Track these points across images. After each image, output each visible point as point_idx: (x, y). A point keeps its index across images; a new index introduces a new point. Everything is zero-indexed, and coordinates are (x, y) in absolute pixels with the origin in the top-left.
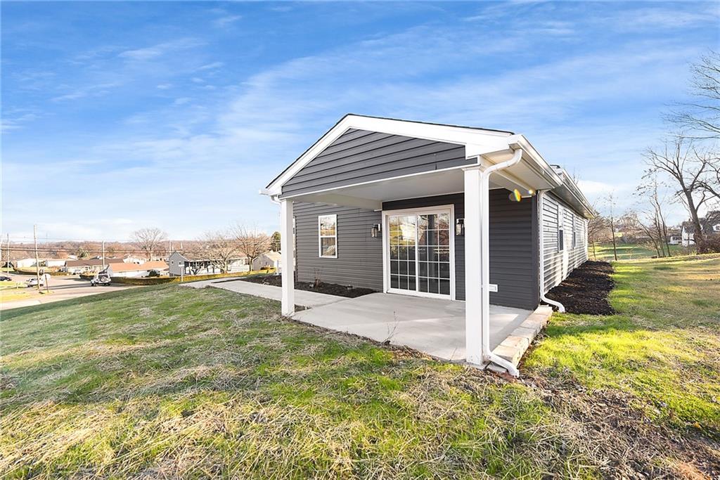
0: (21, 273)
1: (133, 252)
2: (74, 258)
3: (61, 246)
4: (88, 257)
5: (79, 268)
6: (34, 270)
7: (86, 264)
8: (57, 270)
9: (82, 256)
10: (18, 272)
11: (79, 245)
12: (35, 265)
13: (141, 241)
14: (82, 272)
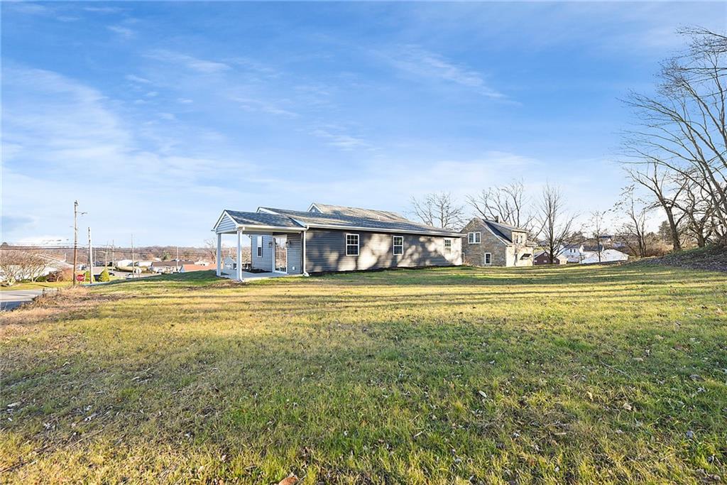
0: (121, 270)
1: (204, 256)
2: (159, 260)
3: (149, 250)
4: (169, 259)
5: (161, 268)
6: (130, 268)
7: (166, 265)
8: (145, 269)
9: (165, 258)
10: (118, 270)
11: (164, 249)
12: (131, 265)
13: (208, 247)
14: (163, 271)
